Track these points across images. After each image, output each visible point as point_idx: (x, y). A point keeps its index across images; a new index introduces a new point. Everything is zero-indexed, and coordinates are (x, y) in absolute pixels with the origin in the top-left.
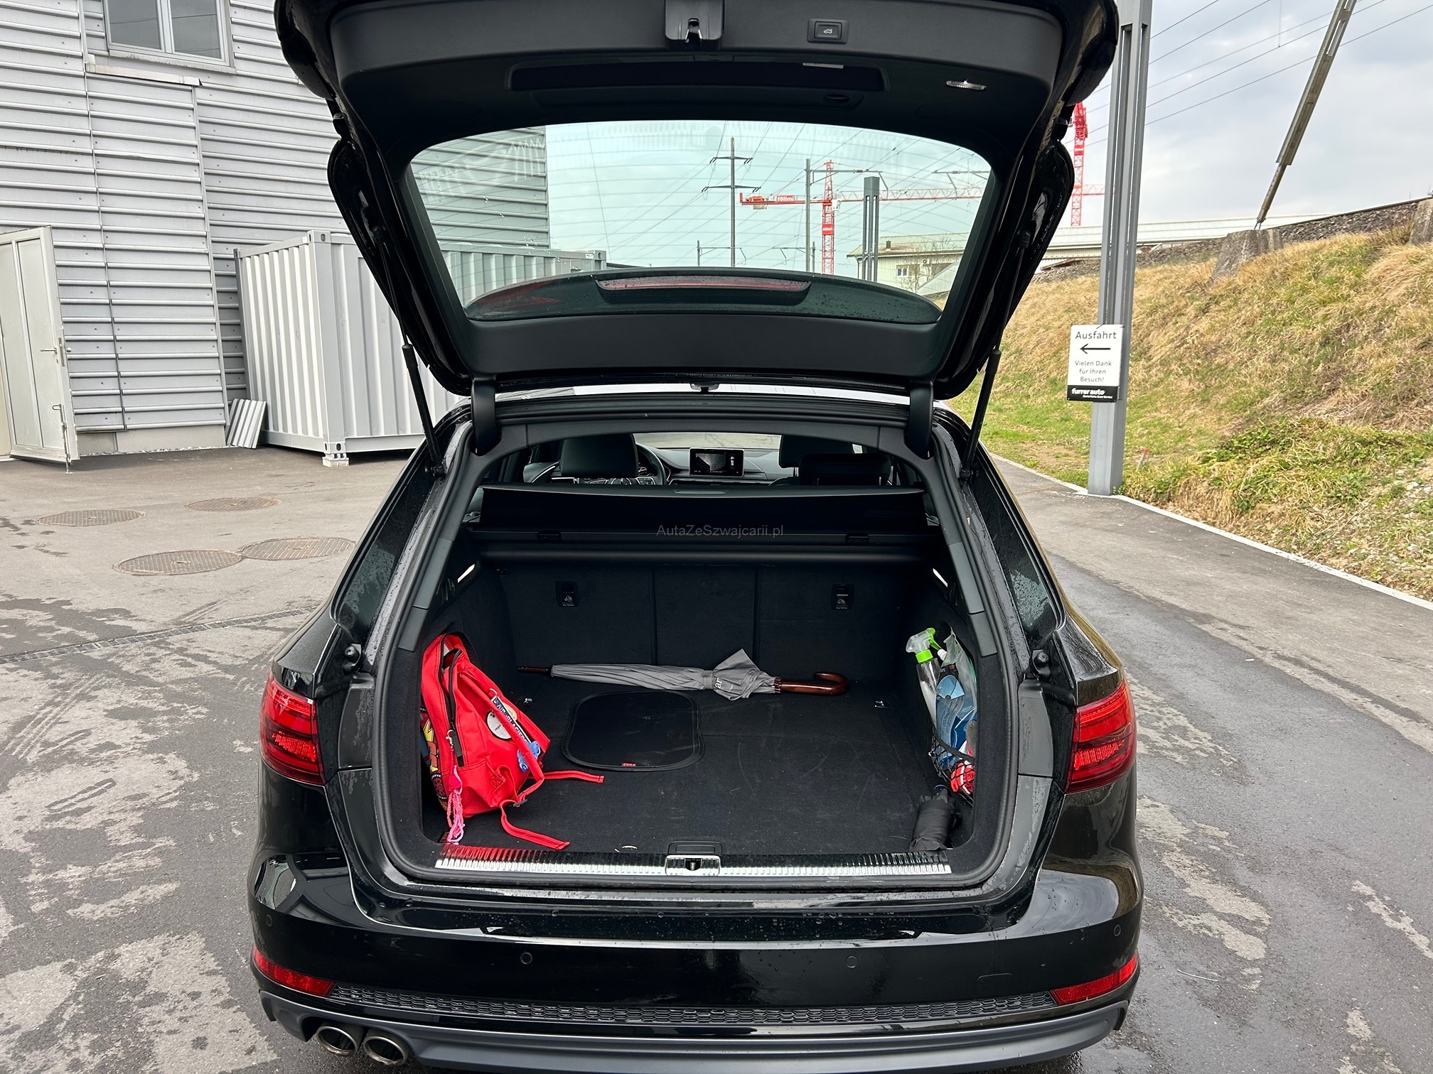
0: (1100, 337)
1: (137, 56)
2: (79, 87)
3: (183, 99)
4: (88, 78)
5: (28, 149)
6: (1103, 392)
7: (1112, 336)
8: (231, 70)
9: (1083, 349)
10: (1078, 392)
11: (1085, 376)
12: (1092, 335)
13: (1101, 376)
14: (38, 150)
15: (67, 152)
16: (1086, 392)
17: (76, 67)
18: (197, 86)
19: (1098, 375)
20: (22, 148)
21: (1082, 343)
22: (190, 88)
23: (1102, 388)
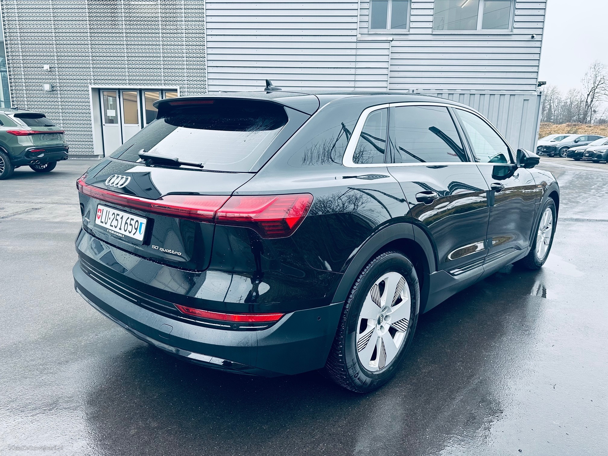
1: (377, 32)
2: (353, 46)
3: (386, 45)
4: (358, 42)
5: (337, 68)
8: (408, 33)
14: (340, 68)
15: (348, 68)
17: (354, 39)
18: (392, 41)
20: (335, 68)
22: (389, 41)
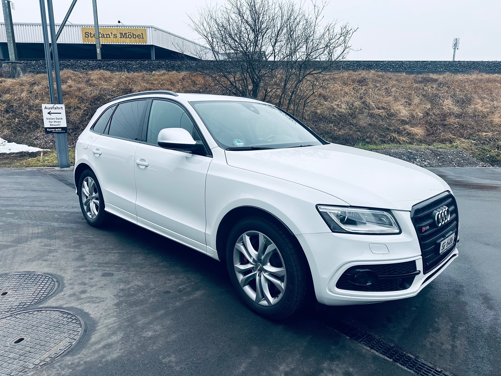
0: (55, 109)
6: (61, 130)
7: (61, 108)
9: (49, 113)
10: (50, 130)
11: (52, 123)
12: (52, 108)
13: (59, 123)
16: (53, 130)
19: (57, 123)
21: (49, 111)
23: (60, 128)
